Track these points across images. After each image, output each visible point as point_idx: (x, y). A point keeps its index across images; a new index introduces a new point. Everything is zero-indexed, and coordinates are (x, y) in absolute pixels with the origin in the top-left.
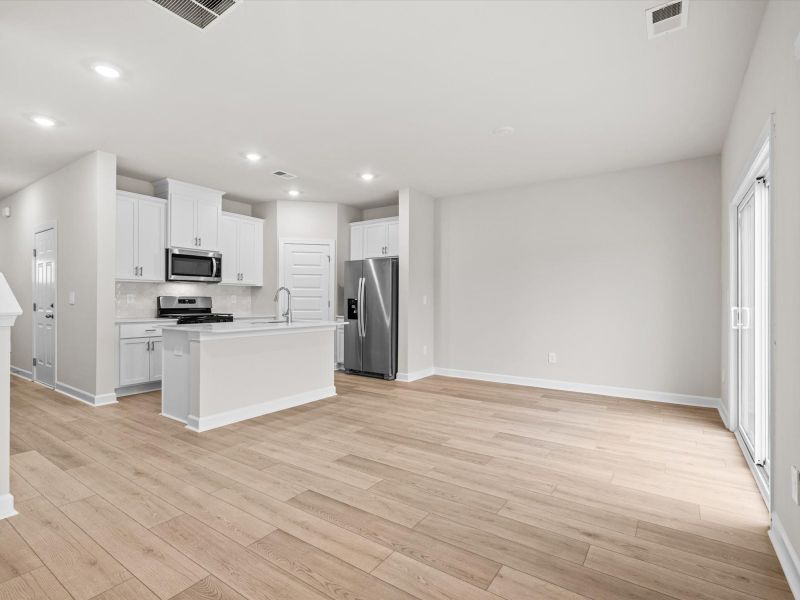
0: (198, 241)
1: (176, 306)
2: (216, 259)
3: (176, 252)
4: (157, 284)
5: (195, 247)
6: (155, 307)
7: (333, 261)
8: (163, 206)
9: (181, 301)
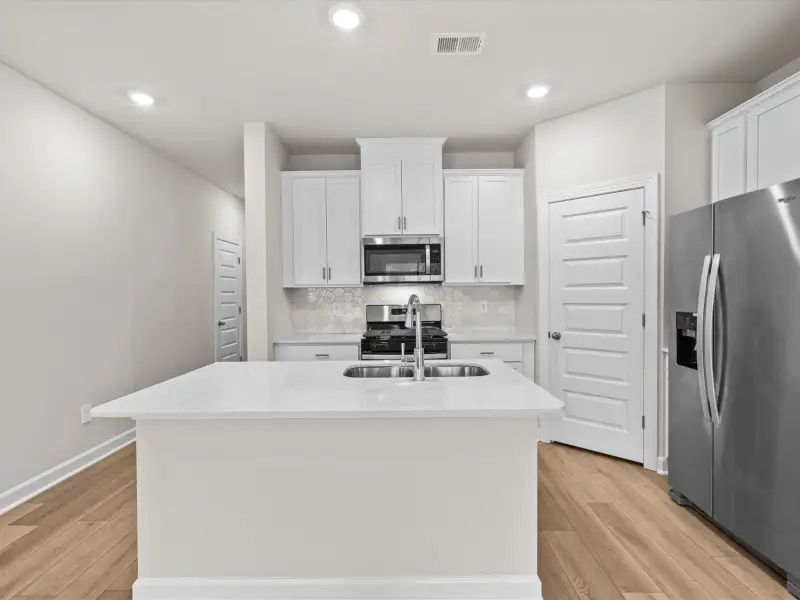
2: (431, 246)
5: (398, 232)
7: (652, 223)
9: (396, 311)
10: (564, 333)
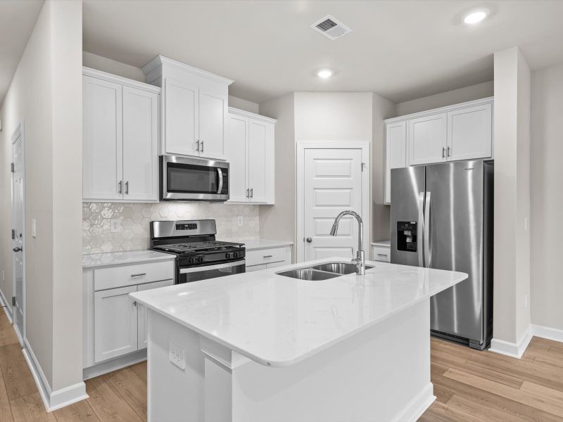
0: (200, 145)
1: (173, 232)
2: (223, 170)
3: (174, 160)
4: (149, 205)
5: (196, 154)
6: (147, 235)
7: (367, 171)
8: (155, 97)
9: (180, 226)
10: (314, 238)
